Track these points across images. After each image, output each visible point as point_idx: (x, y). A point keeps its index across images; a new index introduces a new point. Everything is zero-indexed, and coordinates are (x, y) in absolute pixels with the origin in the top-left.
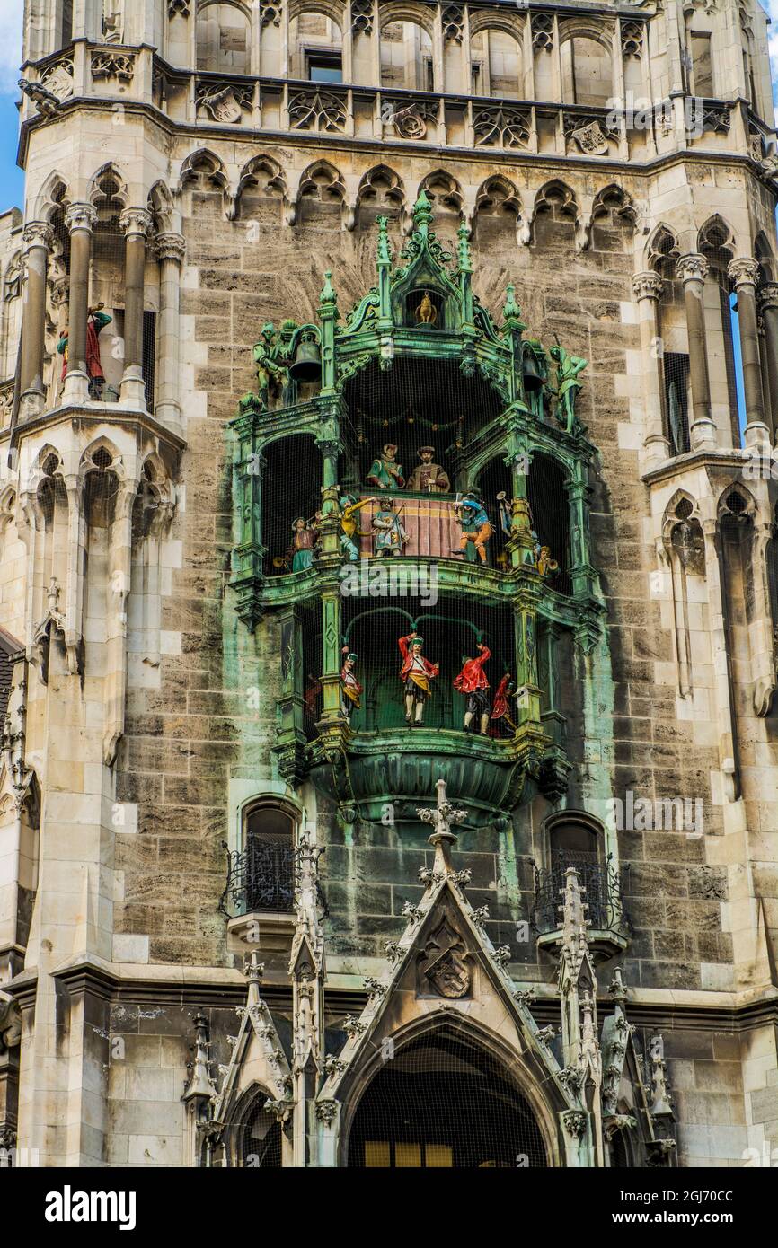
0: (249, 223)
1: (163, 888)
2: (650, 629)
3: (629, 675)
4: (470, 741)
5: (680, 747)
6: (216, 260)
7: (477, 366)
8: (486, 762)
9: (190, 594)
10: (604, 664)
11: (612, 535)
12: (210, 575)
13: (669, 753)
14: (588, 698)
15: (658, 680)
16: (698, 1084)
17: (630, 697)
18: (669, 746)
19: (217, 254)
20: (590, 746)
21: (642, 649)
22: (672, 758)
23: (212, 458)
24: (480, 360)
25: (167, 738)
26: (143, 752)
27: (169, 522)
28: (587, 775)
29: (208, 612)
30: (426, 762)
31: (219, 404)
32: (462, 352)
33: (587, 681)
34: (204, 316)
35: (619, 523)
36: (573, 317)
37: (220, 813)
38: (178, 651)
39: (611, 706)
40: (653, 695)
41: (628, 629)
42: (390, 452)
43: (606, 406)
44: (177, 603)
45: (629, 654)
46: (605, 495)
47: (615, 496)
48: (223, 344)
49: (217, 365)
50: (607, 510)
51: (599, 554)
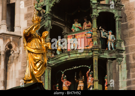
3: (131, 67)
10: (124, 66)
11: (127, 28)
14: (120, 77)
17: (131, 73)
27: (18, 58)
33: (120, 72)
35: (129, 24)
39: (126, 77)
41: (131, 54)
42: (76, 21)
45: (131, 61)
46: (126, 17)
47: (128, 17)
48: (31, 6)
49: (29, 12)
50: (126, 21)
51: (123, 35)
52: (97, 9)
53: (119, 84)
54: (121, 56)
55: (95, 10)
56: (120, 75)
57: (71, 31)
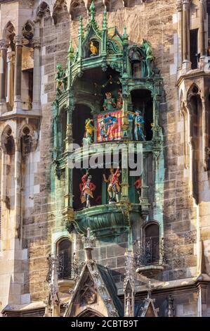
0: (60, 24)
1: (34, 276)
2: (177, 145)
3: (170, 164)
4: (108, 208)
5: (184, 188)
6: (50, 42)
7: (108, 66)
8: (115, 213)
9: (42, 170)
10: (162, 162)
11: (166, 111)
12: (48, 161)
13: (181, 191)
14: (157, 177)
15: (179, 164)
16: (184, 313)
17: (170, 173)
18: (180, 188)
19: (51, 39)
20: (157, 194)
21: (174, 153)
22: (181, 193)
23: (48, 117)
24: (109, 63)
25: (36, 224)
26: (29, 230)
27: (37, 145)
28: (155, 206)
29: (47, 175)
30: (96, 218)
31: (51, 97)
32: (102, 62)
33: (156, 171)
34: (47, 65)
35: (169, 105)
36: (157, 27)
37: (50, 246)
38: (39, 192)
39: (163, 178)
40: (177, 170)
41: (170, 146)
42: (108, 96)
43: (166, 60)
44: (38, 174)
45: (170, 156)
46: (165, 95)
47: (168, 95)
48: (53, 73)
49: (50, 82)
50: (165, 101)
51: (162, 119)
52: (129, 86)
53: (154, 187)
54: (158, 150)
55: (126, 88)
56: (157, 174)
57: (102, 109)
